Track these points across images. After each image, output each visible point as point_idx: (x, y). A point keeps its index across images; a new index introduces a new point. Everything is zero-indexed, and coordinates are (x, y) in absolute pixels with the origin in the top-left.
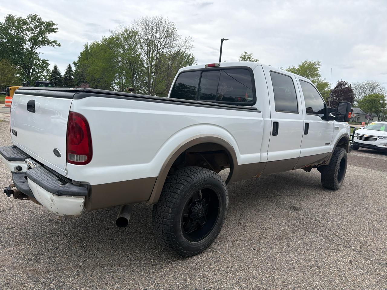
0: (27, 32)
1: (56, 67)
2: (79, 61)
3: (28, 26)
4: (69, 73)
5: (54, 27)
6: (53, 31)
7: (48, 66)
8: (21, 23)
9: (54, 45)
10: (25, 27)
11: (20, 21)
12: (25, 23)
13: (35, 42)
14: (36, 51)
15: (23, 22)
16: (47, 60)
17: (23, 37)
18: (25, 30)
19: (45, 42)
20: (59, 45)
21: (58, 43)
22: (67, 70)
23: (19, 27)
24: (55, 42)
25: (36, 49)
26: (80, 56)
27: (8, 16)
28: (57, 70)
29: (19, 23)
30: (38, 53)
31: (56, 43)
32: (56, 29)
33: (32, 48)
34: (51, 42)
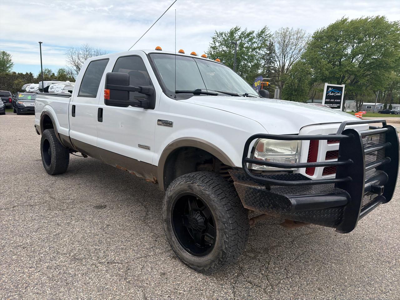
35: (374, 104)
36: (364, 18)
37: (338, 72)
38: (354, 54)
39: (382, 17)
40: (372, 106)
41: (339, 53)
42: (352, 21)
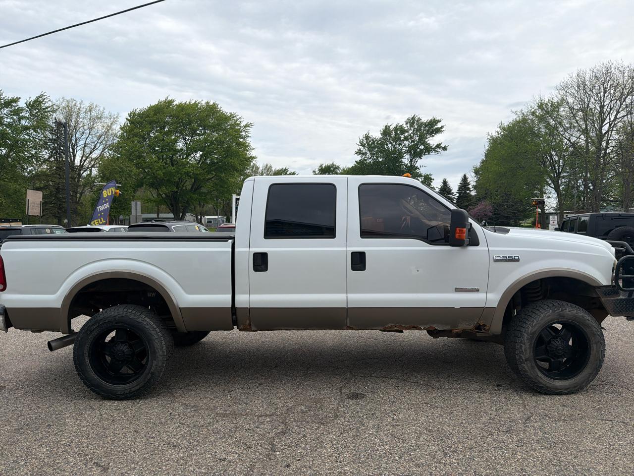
0: (405, 142)
1: (445, 182)
2: (481, 167)
3: (406, 134)
4: (465, 188)
5: (439, 125)
6: (438, 131)
7: (431, 182)
8: (399, 132)
9: (438, 151)
10: (402, 137)
11: (398, 129)
12: (403, 131)
13: (416, 153)
14: (416, 165)
15: (401, 131)
16: (430, 175)
17: (401, 150)
18: (403, 141)
19: (428, 149)
20: (445, 149)
21: (443, 146)
22: (461, 184)
23: (397, 139)
24: (438, 146)
25: (417, 162)
26: (484, 159)
27: (384, 128)
28: (446, 186)
29: (396, 133)
30: (419, 167)
31: (440, 148)
32: (442, 127)
33: (411, 161)
34: (434, 148)
35: (216, 217)
36: (193, 102)
37: (174, 174)
38: (191, 150)
39: (214, 104)
40: (212, 220)
41: (170, 147)
42: (180, 104)
